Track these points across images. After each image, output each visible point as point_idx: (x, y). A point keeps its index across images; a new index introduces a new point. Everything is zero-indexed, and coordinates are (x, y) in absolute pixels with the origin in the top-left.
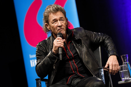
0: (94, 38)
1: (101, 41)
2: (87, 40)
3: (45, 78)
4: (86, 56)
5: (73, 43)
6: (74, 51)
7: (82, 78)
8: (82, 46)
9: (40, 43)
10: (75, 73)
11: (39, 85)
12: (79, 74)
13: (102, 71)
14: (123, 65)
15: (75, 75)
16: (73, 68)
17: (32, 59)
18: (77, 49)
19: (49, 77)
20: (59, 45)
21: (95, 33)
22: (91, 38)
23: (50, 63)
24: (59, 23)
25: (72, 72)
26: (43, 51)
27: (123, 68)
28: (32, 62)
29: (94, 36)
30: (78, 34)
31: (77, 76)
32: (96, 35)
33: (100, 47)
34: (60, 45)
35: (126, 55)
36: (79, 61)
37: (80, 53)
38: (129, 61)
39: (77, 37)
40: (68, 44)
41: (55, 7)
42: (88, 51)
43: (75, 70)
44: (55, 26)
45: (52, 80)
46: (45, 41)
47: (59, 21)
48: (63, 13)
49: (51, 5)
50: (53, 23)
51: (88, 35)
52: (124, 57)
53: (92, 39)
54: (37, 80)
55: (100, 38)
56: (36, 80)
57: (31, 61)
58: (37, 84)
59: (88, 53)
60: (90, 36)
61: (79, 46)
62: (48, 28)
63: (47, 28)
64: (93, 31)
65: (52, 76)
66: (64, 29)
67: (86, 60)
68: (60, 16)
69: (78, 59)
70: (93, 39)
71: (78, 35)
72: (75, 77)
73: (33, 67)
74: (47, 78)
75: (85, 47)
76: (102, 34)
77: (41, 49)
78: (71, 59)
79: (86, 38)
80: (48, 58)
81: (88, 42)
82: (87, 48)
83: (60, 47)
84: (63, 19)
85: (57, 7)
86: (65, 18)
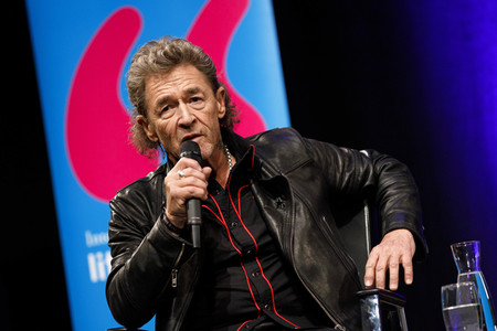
0: (343, 174)
2: (312, 179)
3: (144, 328)
5: (254, 194)
6: (261, 228)
8: (290, 205)
9: (123, 192)
10: (262, 313)
12: (277, 315)
13: (372, 306)
14: (458, 285)
15: (263, 318)
16: (256, 291)
17: (95, 249)
18: (270, 217)
20: (186, 190)
21: (346, 150)
22: (331, 170)
23: (159, 264)
24: (185, 112)
25: (251, 309)
26: (135, 223)
27: (459, 294)
28: (97, 260)
29: (340, 163)
30: (274, 157)
31: (271, 324)
32: (350, 158)
33: (366, 209)
34: (190, 188)
35: (471, 243)
37: (281, 233)
38: (482, 269)
39: (272, 167)
40: (235, 197)
41: (167, 48)
43: (264, 298)
46: (145, 182)
47: (182, 105)
48: (200, 69)
49: (152, 43)
50: (160, 115)
51: (316, 159)
52: (461, 252)
53: (335, 176)
55: (367, 172)
57: (91, 259)
59: (314, 234)
60: (324, 164)
61: (279, 203)
62: (149, 134)
63: (145, 134)
64: (340, 144)
65: (172, 322)
66: (206, 136)
67: (308, 262)
68: (186, 83)
69: (273, 257)
70: (338, 175)
71: (277, 160)
73: (99, 282)
75: (302, 211)
76: (376, 153)
77: (128, 215)
78: (248, 255)
79: (307, 172)
80: (150, 246)
81: (316, 188)
83: (193, 198)
84: (200, 95)
85: (173, 47)
86: (210, 91)
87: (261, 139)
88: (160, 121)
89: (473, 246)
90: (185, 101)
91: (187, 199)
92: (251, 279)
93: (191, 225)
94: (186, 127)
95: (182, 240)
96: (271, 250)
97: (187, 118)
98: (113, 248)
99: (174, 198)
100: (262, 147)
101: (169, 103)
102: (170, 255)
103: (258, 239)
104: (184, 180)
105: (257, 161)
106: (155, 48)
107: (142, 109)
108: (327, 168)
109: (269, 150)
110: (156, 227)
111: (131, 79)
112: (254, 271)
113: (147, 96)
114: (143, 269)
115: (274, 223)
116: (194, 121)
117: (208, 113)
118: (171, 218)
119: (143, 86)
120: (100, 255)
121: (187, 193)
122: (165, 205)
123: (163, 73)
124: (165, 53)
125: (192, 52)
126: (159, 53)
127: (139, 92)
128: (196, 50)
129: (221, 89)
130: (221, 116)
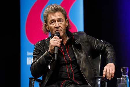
0: (96, 46)
1: (102, 49)
2: (88, 46)
3: (39, 78)
4: (84, 63)
6: (73, 56)
7: (76, 84)
8: (81, 52)
9: (38, 42)
11: (31, 85)
12: (74, 80)
13: (99, 81)
14: (122, 78)
15: (70, 80)
16: (69, 73)
17: (29, 56)
18: (75, 54)
19: (43, 78)
20: (55, 44)
21: (97, 39)
22: (93, 44)
23: (45, 63)
24: (57, 24)
25: (67, 77)
26: (40, 51)
27: (121, 81)
28: (29, 59)
32: (98, 42)
33: (100, 55)
34: (56, 44)
36: (76, 67)
37: (78, 58)
38: (128, 75)
39: (78, 41)
40: (67, 48)
41: (55, 7)
42: (87, 58)
43: (71, 75)
44: (52, 27)
45: (46, 82)
46: (44, 41)
47: (57, 22)
48: (63, 13)
49: (51, 5)
50: (51, 24)
51: (89, 41)
52: (124, 70)
53: (94, 46)
54: (31, 79)
55: (102, 46)
56: (29, 78)
58: (30, 83)
59: (86, 60)
61: (78, 51)
62: (47, 28)
63: (46, 28)
64: (96, 38)
65: (47, 78)
67: (84, 67)
68: (58, 16)
71: (79, 40)
72: (70, 83)
73: (29, 65)
74: (41, 78)
75: (84, 53)
76: (105, 41)
77: (39, 49)
79: (87, 44)
81: (88, 48)
82: (86, 55)
83: (57, 47)
84: (62, 20)
85: (56, 6)
86: (64, 19)
87: (76, 34)
88: (50, 25)
89: (127, 69)
90: (58, 21)
91: (55, 47)
92: (68, 69)
93: (55, 53)
94: (57, 28)
95: (52, 57)
96: (75, 63)
97: (57, 26)
98: (34, 56)
99: (52, 46)
100: (76, 35)
101: (53, 21)
102: (49, 60)
103: (72, 59)
104: (55, 42)
105: (74, 39)
106: (52, 6)
107: (46, 22)
108: (92, 43)
109: (77, 37)
110: (46, 53)
111: (45, 13)
112: (69, 68)
113: (48, 18)
114: (41, 63)
115: (76, 56)
116: (59, 27)
117: (63, 25)
118: (50, 51)
119: (47, 16)
120: (30, 58)
121: (55, 45)
122: (49, 47)
123: (53, 13)
124: (54, 8)
125: (61, 9)
126: (52, 8)
127: (46, 17)
128: (62, 8)
129: (67, 19)
130: (66, 26)
